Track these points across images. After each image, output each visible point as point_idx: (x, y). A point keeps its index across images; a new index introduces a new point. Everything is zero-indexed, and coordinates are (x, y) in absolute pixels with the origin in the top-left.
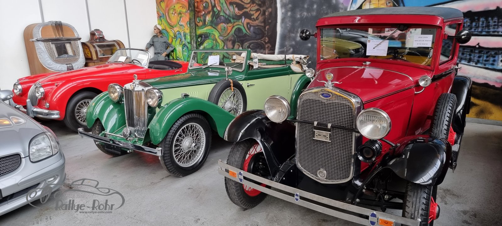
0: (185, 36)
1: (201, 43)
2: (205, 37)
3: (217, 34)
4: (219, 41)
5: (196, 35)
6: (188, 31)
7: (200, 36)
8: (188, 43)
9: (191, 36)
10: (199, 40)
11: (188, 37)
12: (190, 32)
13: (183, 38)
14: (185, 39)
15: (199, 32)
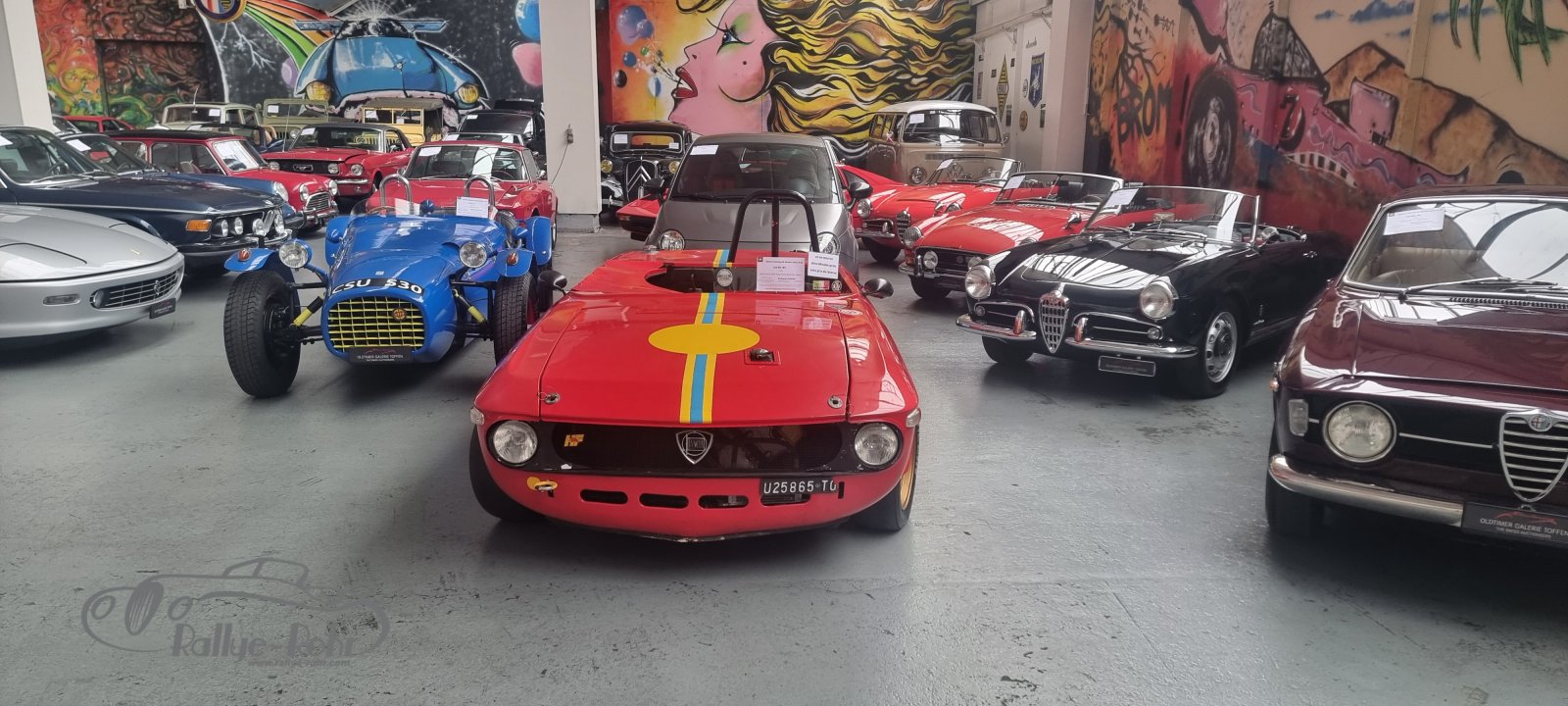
0: (94, 105)
1: (118, 114)
2: (125, 106)
3: (141, 106)
4: (145, 111)
5: (108, 105)
6: (98, 100)
7: (116, 105)
8: (100, 113)
9: (102, 105)
10: (114, 110)
11: (100, 108)
12: (102, 101)
13: (91, 108)
14: (94, 108)
15: (113, 101)
